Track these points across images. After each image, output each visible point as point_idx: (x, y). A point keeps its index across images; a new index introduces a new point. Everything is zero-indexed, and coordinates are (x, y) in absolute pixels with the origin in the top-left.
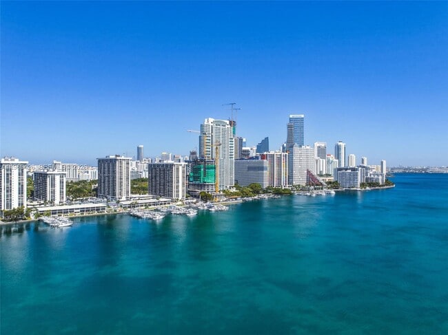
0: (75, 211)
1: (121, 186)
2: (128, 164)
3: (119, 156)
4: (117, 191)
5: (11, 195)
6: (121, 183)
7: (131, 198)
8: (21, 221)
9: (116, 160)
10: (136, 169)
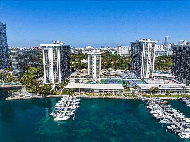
0: (95, 91)
1: (145, 66)
2: (153, 46)
3: (146, 40)
4: (142, 70)
5: (48, 72)
6: (146, 63)
7: (154, 77)
8: (51, 96)
9: (142, 43)
10: (163, 50)
